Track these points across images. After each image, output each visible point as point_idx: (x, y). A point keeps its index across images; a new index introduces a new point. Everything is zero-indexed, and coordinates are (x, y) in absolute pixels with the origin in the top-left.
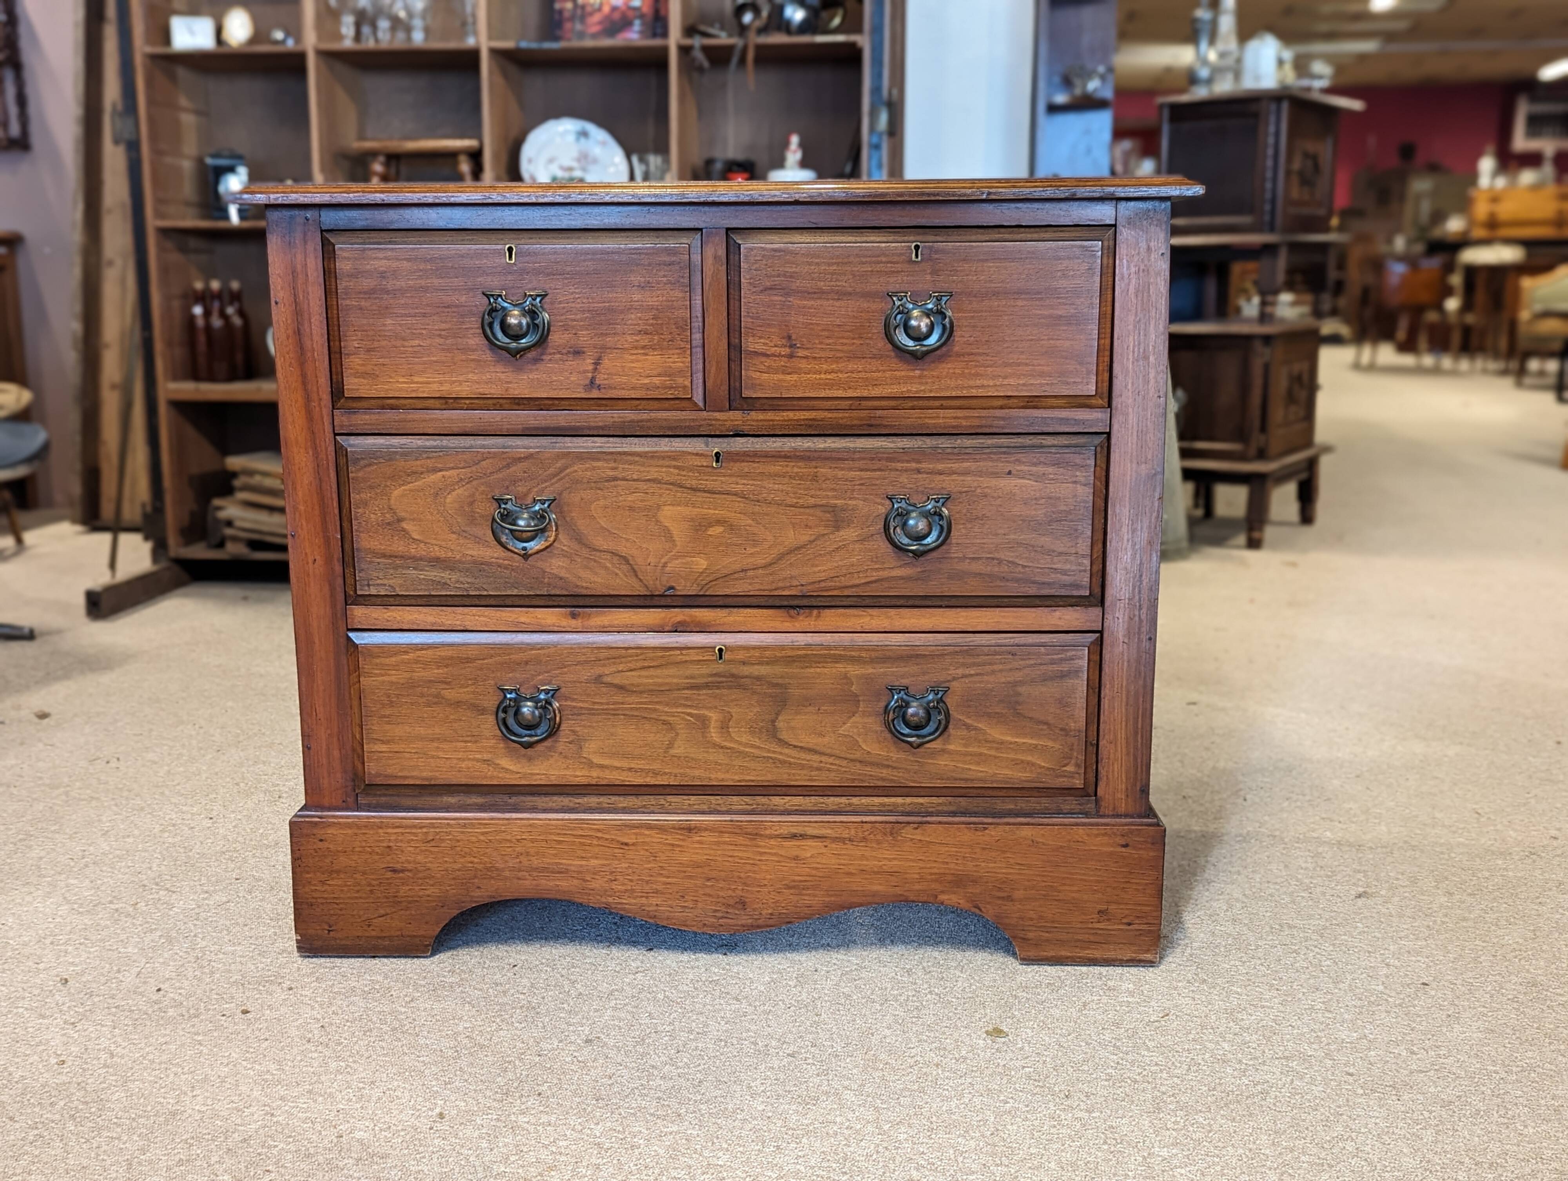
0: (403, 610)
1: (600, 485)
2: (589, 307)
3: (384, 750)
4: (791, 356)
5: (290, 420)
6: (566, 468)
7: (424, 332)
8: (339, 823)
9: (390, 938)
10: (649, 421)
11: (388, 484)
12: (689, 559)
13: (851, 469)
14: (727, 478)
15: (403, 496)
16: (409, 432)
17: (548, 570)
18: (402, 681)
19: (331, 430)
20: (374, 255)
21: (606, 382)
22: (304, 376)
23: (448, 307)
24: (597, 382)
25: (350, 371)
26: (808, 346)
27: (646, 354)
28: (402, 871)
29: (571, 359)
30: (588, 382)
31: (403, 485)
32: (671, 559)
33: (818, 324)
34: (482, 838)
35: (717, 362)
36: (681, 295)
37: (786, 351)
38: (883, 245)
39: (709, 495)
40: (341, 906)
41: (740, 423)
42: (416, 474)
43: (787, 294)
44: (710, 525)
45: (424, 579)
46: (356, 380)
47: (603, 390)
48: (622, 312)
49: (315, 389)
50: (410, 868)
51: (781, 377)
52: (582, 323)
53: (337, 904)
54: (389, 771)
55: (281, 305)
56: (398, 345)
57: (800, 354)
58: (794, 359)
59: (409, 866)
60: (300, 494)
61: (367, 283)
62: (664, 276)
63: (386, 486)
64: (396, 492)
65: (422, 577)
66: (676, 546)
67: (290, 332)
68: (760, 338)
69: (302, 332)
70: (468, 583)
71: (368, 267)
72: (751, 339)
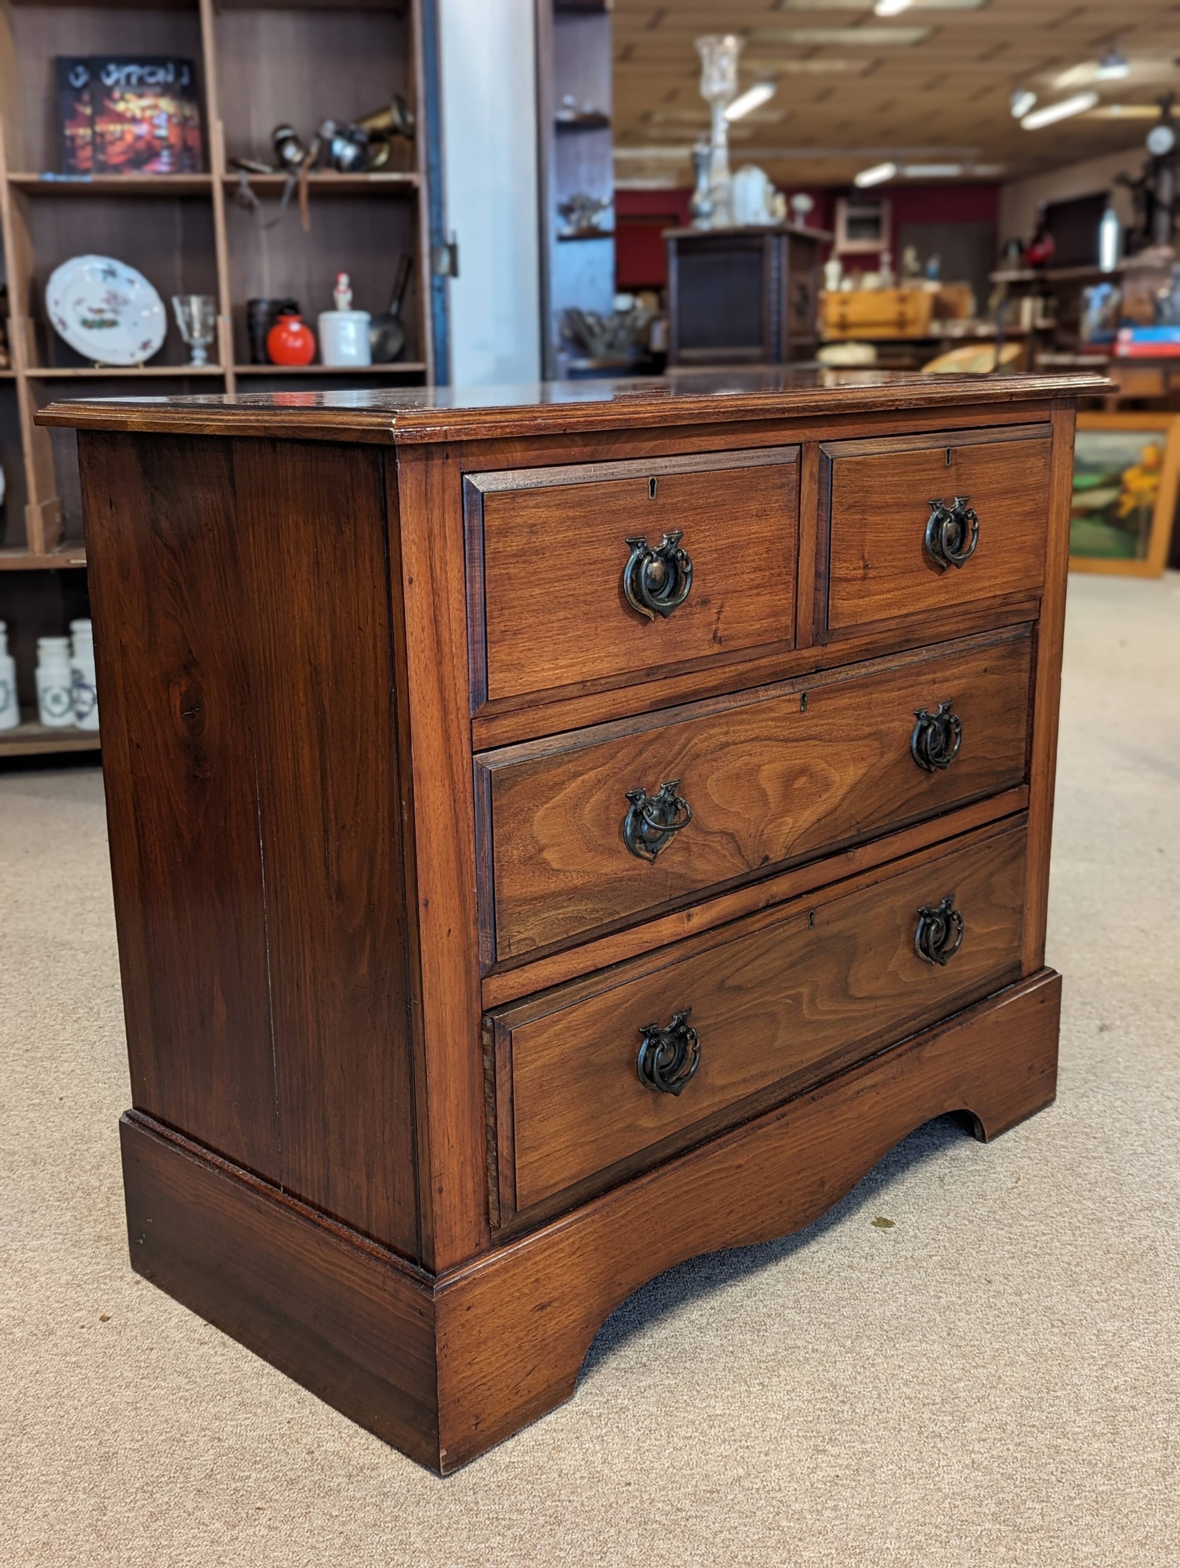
0: (538, 966)
1: (714, 756)
2: (716, 546)
3: (535, 1158)
4: (864, 578)
5: (425, 745)
6: (689, 741)
7: (570, 599)
8: (487, 1276)
9: (536, 1397)
10: (752, 670)
11: (531, 805)
12: (780, 820)
13: (892, 690)
14: (810, 721)
15: (546, 816)
16: (547, 733)
17: (670, 870)
18: (554, 1061)
19: (469, 749)
20: (525, 504)
21: (726, 633)
22: (441, 681)
23: (594, 563)
24: (719, 635)
25: (496, 665)
26: (877, 565)
27: (758, 594)
28: (549, 1304)
29: (698, 610)
30: (711, 636)
31: (545, 803)
32: (767, 825)
33: (883, 541)
34: (623, 1222)
35: (807, 593)
36: (788, 522)
37: (860, 573)
38: (928, 451)
39: (795, 744)
40: (489, 1384)
41: (820, 658)
42: (559, 785)
43: (863, 512)
44: (796, 778)
45: (563, 919)
46: (502, 675)
47: (723, 643)
48: (742, 548)
49: (452, 696)
50: (557, 1296)
51: (856, 601)
52: (710, 566)
53: (485, 1384)
54: (541, 1184)
55: (415, 583)
56: (546, 621)
57: (870, 576)
58: (867, 581)
59: (555, 1294)
60: (435, 845)
61: (516, 543)
62: (777, 501)
63: (529, 809)
64: (538, 814)
65: (561, 916)
66: (770, 808)
67: (426, 621)
68: (845, 561)
69: (439, 618)
70: (602, 909)
71: (518, 520)
72: (837, 563)
